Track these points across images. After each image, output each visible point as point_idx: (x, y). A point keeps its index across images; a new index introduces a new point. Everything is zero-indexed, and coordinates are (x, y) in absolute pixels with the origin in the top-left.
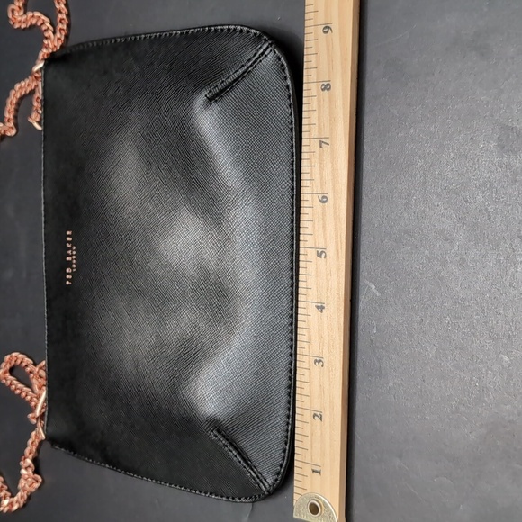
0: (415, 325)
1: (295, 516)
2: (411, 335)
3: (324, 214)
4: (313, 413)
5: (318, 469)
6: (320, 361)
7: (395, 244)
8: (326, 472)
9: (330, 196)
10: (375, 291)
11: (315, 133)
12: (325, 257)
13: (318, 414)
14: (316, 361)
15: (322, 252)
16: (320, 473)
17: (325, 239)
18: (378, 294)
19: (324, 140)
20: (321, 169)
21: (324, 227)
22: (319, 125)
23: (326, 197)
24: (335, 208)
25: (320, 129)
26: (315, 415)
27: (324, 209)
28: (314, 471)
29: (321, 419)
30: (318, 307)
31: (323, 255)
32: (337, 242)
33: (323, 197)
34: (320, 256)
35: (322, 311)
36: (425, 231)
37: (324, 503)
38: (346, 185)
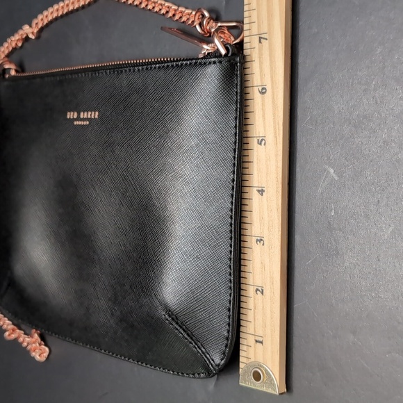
0: (372, 207)
1: (240, 384)
2: (367, 217)
3: (263, 105)
4: (255, 288)
5: (260, 339)
6: (262, 240)
7: (353, 129)
8: (267, 342)
9: (269, 88)
10: (334, 175)
11: (255, 31)
12: (265, 144)
13: (260, 289)
14: (257, 240)
15: (262, 140)
16: (261, 342)
17: (265, 128)
18: (336, 178)
19: (263, 36)
20: (261, 63)
21: (263, 116)
22: (259, 22)
23: (265, 89)
24: (273, 98)
25: (259, 26)
26: (257, 290)
27: (263, 100)
28: (257, 341)
29: (262, 293)
30: (258, 191)
31: (263, 142)
32: (275, 129)
33: (263, 89)
34: (260, 144)
35: (262, 195)
36: (383, 115)
37: (266, 370)
38: (283, 75)
